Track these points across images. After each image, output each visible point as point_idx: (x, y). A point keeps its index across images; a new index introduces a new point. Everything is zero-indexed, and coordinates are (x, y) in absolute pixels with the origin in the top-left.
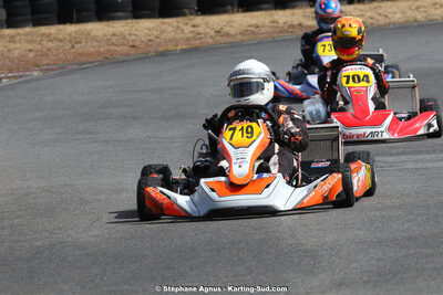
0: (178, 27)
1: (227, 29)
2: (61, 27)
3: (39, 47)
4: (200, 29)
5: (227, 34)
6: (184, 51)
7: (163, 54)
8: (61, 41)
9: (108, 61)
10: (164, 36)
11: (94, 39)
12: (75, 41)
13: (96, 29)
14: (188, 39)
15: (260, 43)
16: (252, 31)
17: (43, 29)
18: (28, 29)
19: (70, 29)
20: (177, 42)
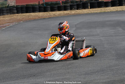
0: (47, 14)
1: (55, 14)
2: (26, 14)
3: (22, 17)
4: (51, 14)
5: (56, 15)
6: (48, 18)
7: (44, 19)
8: (26, 16)
9: (35, 20)
10: (44, 15)
11: (32, 16)
12: (29, 16)
13: (32, 14)
14: (49, 16)
15: (62, 17)
16: (60, 15)
17: (23, 14)
18: (20, 14)
19: (28, 14)
20: (47, 16)
